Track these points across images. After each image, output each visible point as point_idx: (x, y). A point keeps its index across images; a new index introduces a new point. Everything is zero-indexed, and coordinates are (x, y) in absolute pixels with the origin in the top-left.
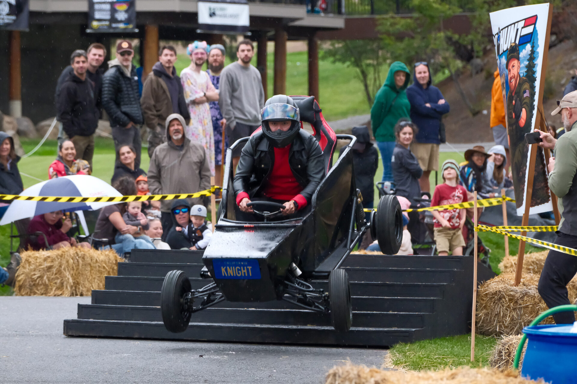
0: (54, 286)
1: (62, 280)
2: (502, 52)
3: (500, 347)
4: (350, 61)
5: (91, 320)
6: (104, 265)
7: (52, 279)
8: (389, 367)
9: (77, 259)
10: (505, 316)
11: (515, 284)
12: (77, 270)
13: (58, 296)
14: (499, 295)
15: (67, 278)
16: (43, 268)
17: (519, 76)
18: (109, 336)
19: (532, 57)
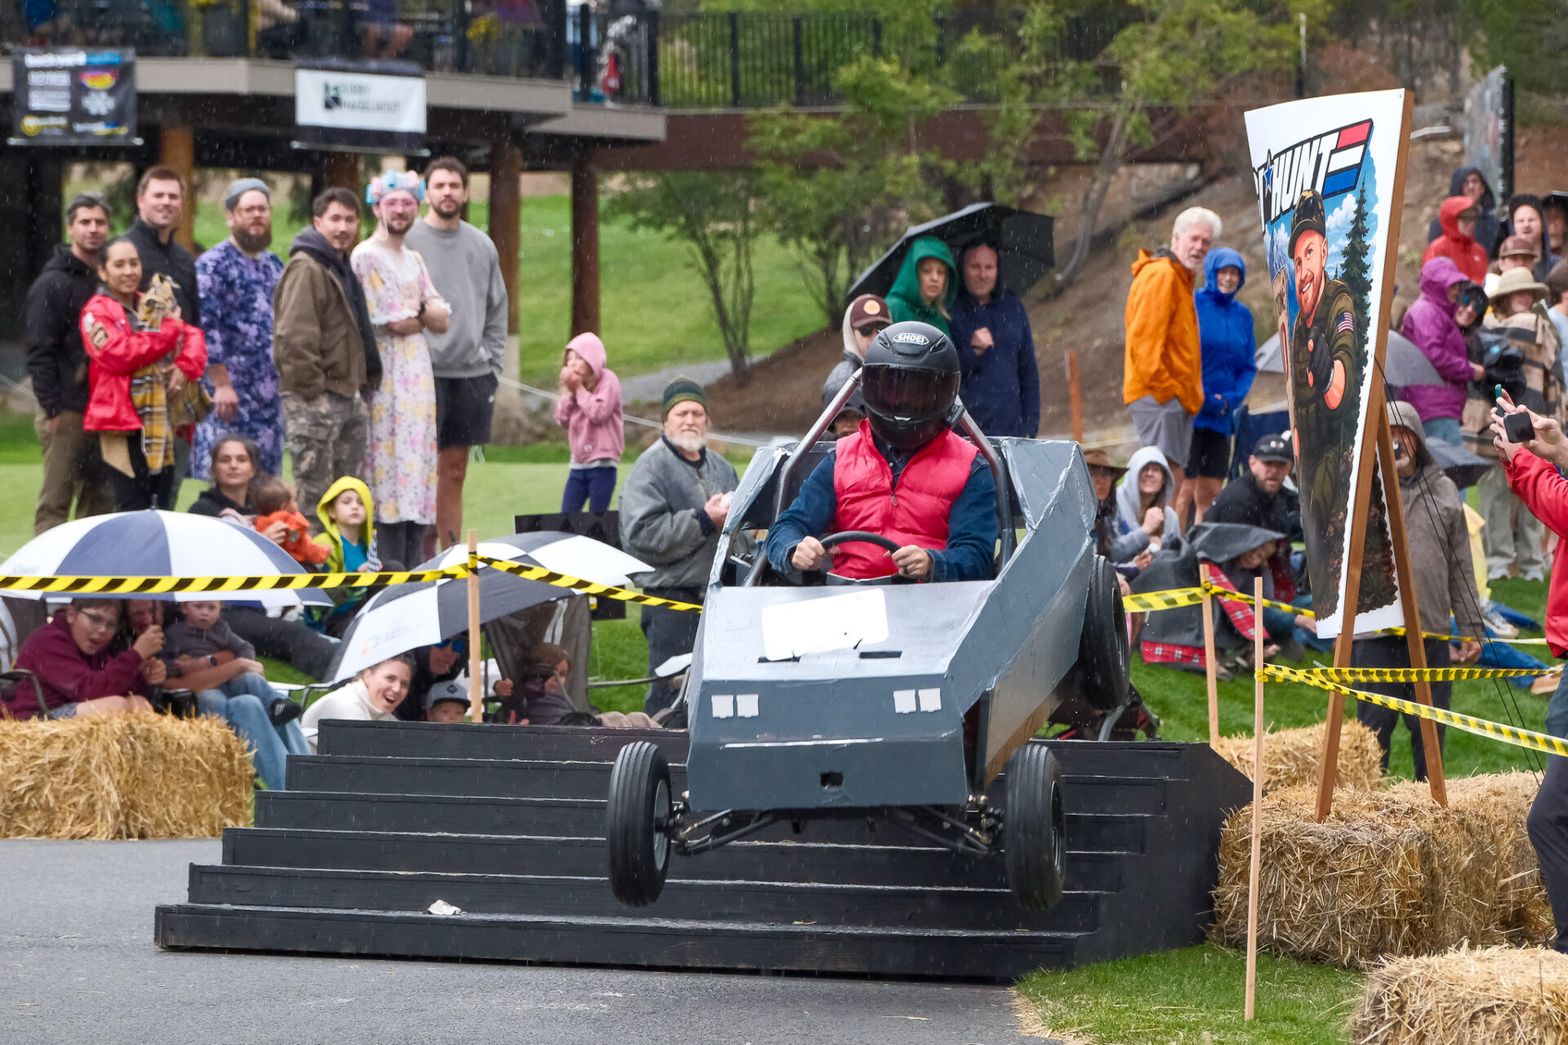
0: (71, 813)
1: (92, 796)
2: (1278, 213)
3: (1377, 988)
4: (675, 223)
5: (226, 906)
6: (199, 758)
7: (66, 793)
8: (1037, 1035)
9: (131, 743)
10: (1292, 898)
11: (1317, 817)
12: (130, 772)
13: (82, 837)
14: (1277, 844)
15: (104, 793)
16: (41, 766)
17: (1326, 276)
18: (273, 947)
19: (1359, 230)
